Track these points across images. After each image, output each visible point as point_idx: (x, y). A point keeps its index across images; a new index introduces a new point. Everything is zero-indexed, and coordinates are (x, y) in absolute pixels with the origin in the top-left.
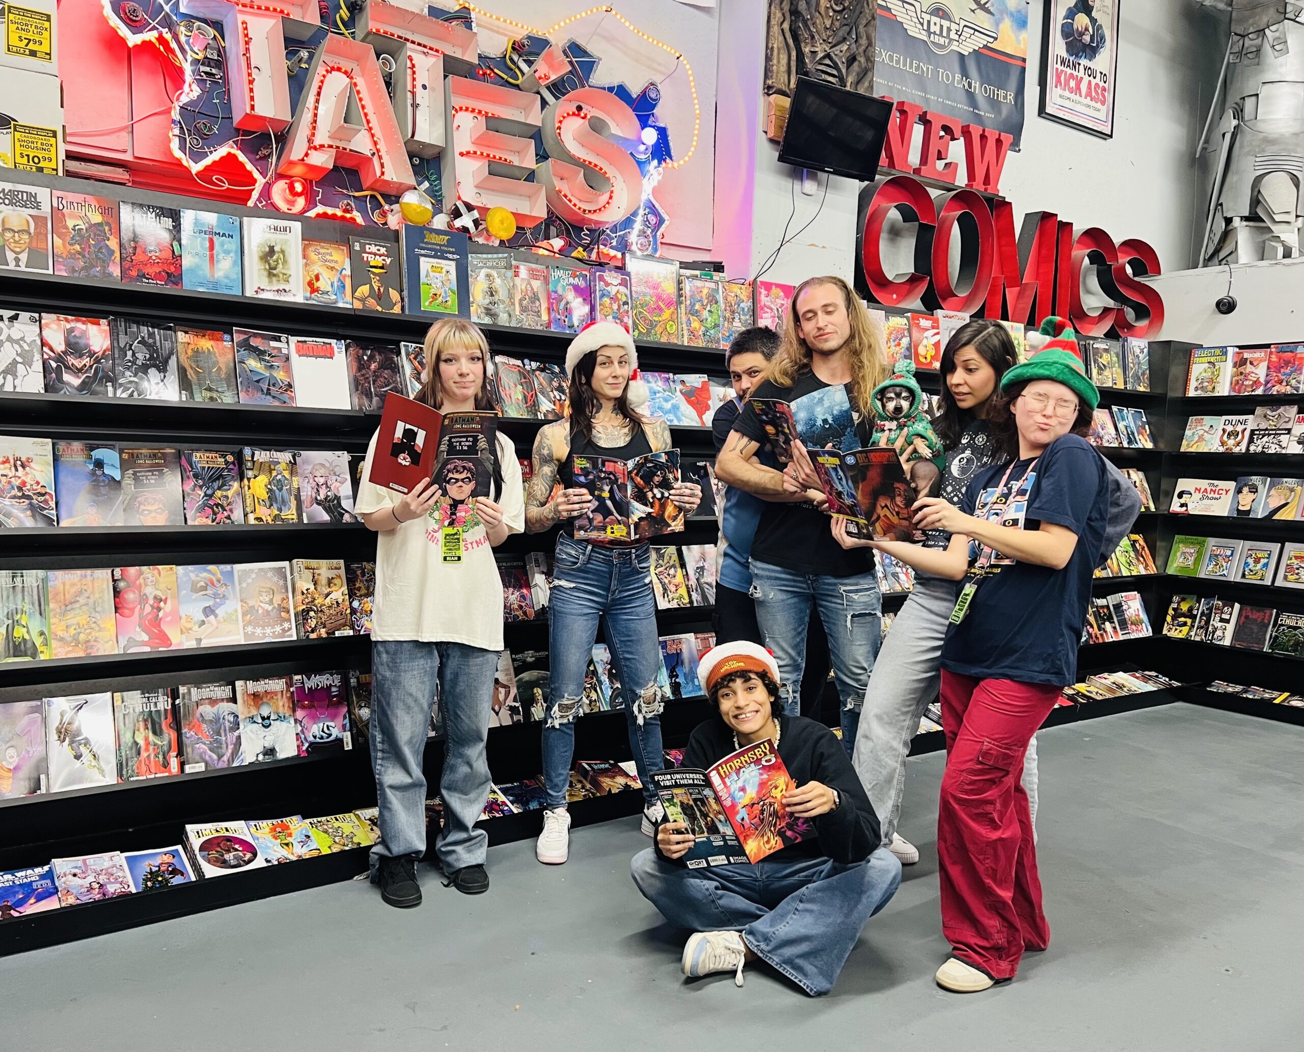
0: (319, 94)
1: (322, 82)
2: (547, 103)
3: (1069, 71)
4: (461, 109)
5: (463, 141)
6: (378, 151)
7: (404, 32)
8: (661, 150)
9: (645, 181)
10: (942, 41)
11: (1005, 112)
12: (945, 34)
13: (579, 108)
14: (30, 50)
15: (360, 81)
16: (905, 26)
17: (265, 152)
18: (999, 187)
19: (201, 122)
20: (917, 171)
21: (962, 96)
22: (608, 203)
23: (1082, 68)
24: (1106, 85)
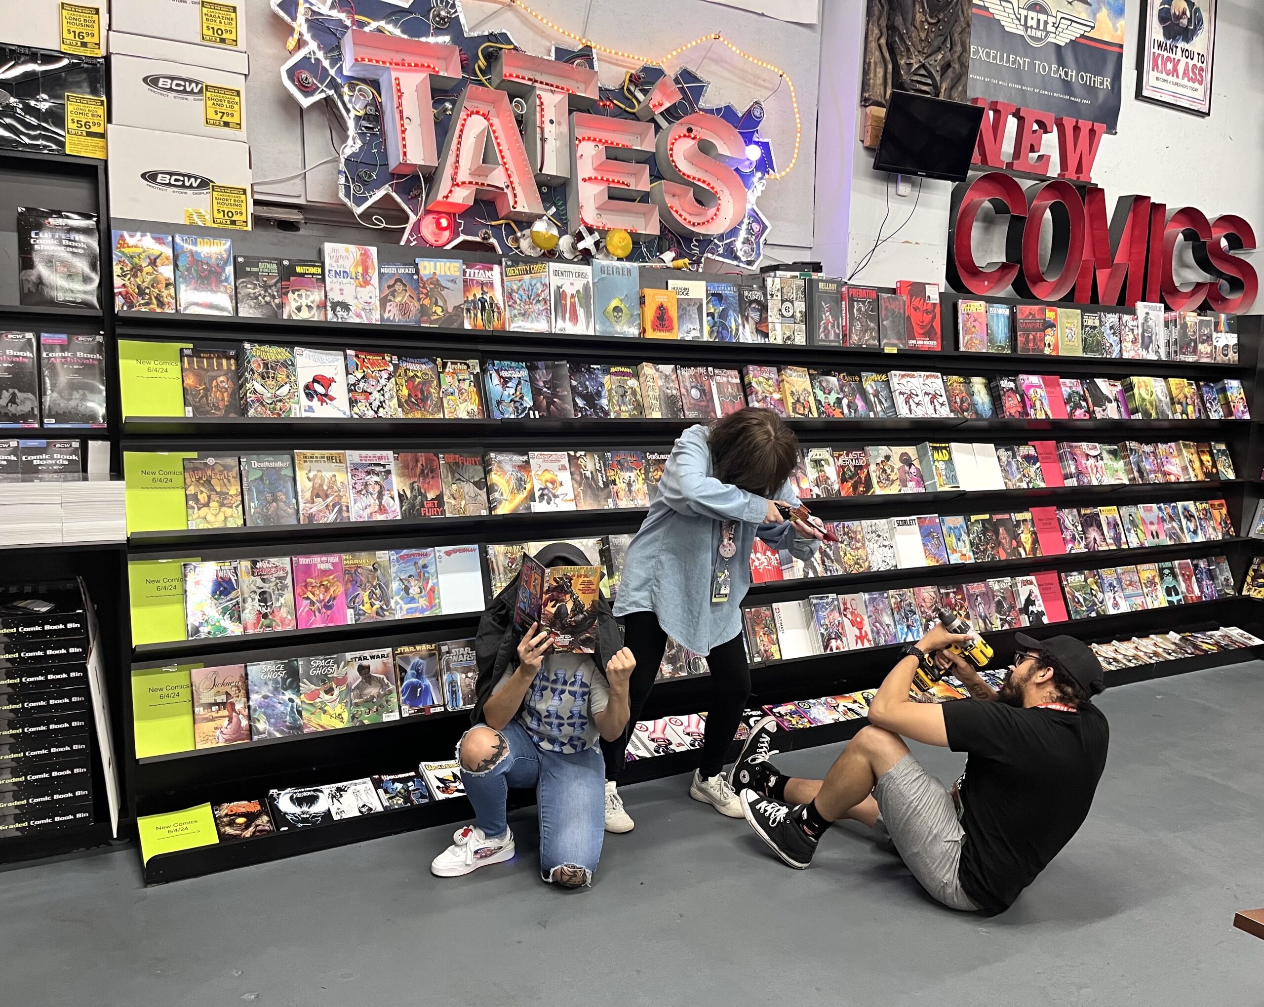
0: (460, 136)
1: (463, 125)
2: (661, 128)
3: (1166, 54)
4: (584, 139)
5: (585, 169)
6: (511, 183)
7: (534, 73)
8: (765, 164)
9: (749, 193)
10: (1039, 34)
11: (1101, 97)
12: (1042, 27)
13: (690, 130)
14: (225, 122)
15: (495, 121)
16: (1003, 23)
17: (415, 192)
18: (1092, 175)
19: (362, 171)
20: (1010, 165)
21: (1058, 85)
22: (716, 215)
23: (1179, 50)
24: (1204, 66)
